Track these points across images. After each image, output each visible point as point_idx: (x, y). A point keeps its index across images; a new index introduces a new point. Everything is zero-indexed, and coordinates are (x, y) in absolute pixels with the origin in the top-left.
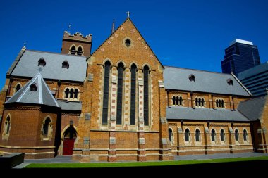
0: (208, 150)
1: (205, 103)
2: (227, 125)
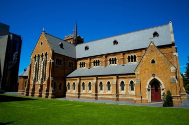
0: (99, 96)
1: (117, 61)
2: (113, 78)
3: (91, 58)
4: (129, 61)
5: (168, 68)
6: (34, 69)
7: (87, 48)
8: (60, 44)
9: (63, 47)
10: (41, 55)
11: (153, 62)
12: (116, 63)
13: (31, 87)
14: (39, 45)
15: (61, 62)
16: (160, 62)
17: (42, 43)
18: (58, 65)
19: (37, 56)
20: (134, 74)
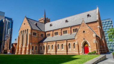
1: (67, 32)
2: (64, 42)
3: (53, 31)
4: (74, 32)
5: (92, 35)
6: (21, 39)
7: (51, 25)
8: (35, 23)
9: (37, 25)
10: (24, 30)
11: (84, 32)
12: (67, 33)
13: (20, 49)
14: (23, 24)
15: (36, 34)
16: (88, 32)
17: (25, 24)
18: (34, 36)
19: (22, 31)
20: (74, 39)
